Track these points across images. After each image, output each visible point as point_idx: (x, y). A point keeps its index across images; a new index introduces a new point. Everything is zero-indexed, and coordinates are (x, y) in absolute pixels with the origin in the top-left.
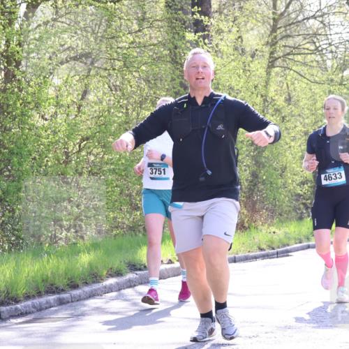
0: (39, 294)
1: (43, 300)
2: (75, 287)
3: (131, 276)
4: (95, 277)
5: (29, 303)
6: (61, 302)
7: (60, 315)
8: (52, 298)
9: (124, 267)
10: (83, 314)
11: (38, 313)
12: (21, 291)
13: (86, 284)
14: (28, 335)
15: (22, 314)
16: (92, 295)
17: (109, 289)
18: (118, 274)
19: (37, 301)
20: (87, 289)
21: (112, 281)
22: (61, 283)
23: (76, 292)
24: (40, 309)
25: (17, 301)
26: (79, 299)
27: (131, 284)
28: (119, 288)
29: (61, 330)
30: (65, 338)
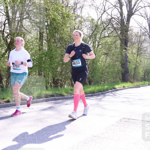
0: (99, 92)
1: (99, 93)
2: (104, 91)
3: (113, 90)
4: (107, 90)
5: (97, 93)
6: (102, 94)
7: (102, 96)
8: (101, 93)
9: (112, 88)
10: (105, 96)
11: (98, 95)
12: (96, 91)
13: (106, 91)
14: (97, 99)
15: (96, 95)
16: (107, 93)
17: (110, 92)
18: (111, 89)
19: (98, 93)
20: (106, 92)
21: (110, 91)
22: (102, 90)
23: (105, 92)
24: (99, 95)
25: (95, 93)
26: (105, 93)
27: (113, 91)
28: (111, 92)
29: (102, 98)
30: (103, 99)
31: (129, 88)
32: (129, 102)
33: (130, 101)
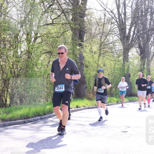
0: (35, 116)
1: (36, 118)
2: (45, 114)
5: (33, 119)
6: (41, 119)
7: (41, 122)
8: (39, 117)
11: (35, 121)
12: (31, 115)
13: (48, 114)
14: (33, 127)
15: (31, 122)
16: (50, 117)
19: (35, 118)
20: (48, 115)
22: (41, 113)
24: (36, 120)
25: (29, 118)
26: (46, 118)
29: (41, 126)
30: (42, 128)
31: (86, 109)
32: (84, 131)
33: (86, 130)
